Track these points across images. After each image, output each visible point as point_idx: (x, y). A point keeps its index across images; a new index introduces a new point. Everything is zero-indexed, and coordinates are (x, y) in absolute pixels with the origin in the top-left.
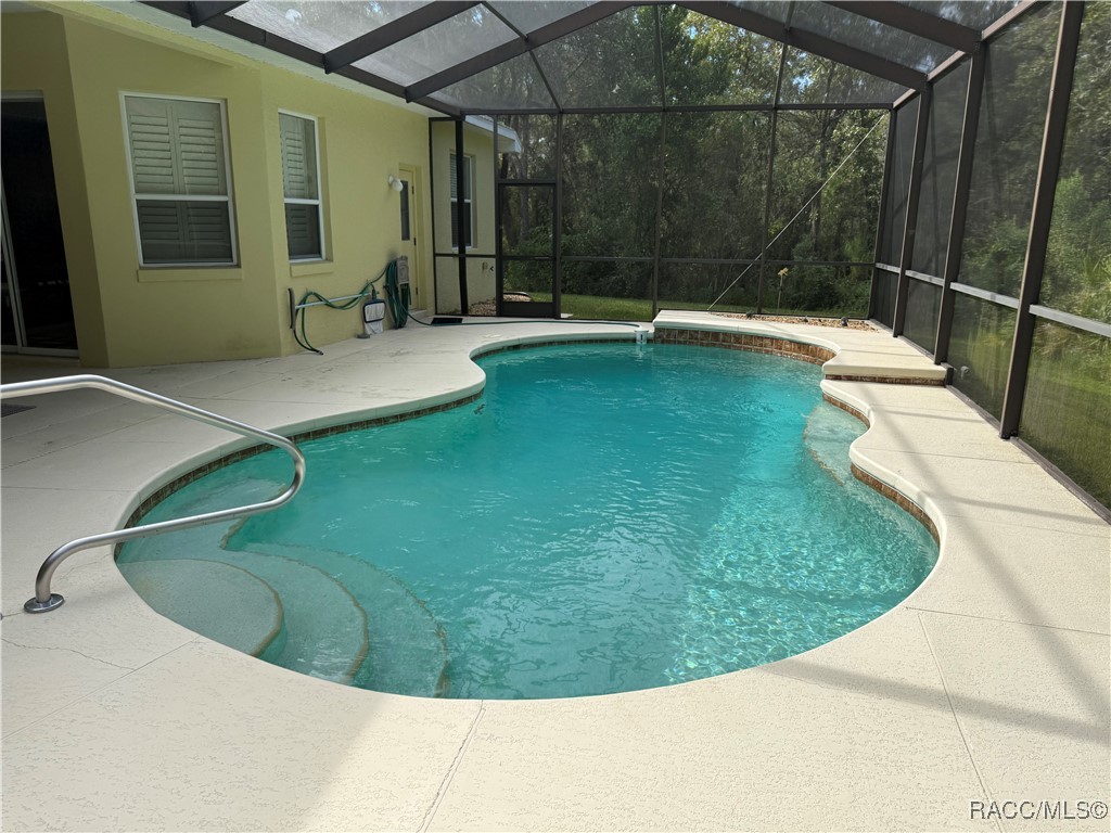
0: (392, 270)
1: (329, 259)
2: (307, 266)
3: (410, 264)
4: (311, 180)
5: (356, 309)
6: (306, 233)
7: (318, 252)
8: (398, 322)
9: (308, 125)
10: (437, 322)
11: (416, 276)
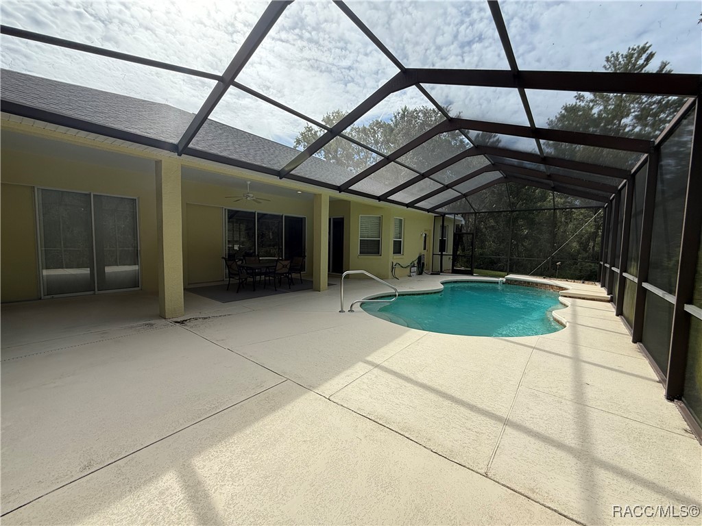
0: (420, 258)
1: (403, 255)
2: (398, 256)
3: (425, 257)
4: (400, 233)
5: (409, 268)
6: (398, 248)
7: (400, 253)
8: (420, 273)
9: (401, 220)
10: (432, 274)
11: (427, 260)
